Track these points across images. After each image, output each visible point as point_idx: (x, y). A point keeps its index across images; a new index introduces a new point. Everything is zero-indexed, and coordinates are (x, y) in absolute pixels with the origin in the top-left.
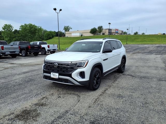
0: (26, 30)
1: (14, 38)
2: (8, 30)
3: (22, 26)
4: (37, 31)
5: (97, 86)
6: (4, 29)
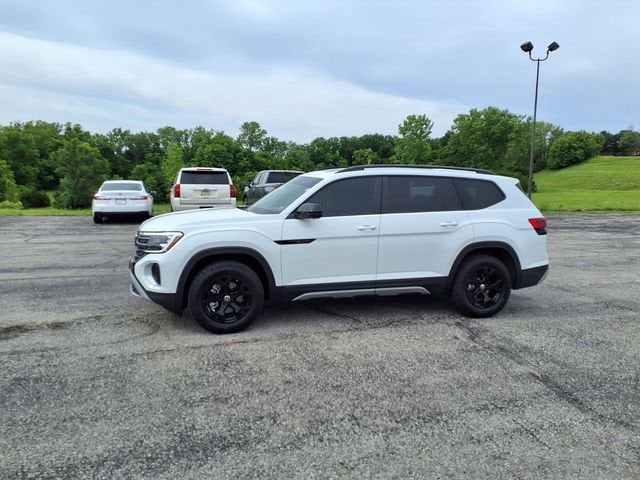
0: (473, 132)
2: (416, 134)
3: (461, 118)
4: (513, 135)
5: (233, 322)
6: (403, 131)
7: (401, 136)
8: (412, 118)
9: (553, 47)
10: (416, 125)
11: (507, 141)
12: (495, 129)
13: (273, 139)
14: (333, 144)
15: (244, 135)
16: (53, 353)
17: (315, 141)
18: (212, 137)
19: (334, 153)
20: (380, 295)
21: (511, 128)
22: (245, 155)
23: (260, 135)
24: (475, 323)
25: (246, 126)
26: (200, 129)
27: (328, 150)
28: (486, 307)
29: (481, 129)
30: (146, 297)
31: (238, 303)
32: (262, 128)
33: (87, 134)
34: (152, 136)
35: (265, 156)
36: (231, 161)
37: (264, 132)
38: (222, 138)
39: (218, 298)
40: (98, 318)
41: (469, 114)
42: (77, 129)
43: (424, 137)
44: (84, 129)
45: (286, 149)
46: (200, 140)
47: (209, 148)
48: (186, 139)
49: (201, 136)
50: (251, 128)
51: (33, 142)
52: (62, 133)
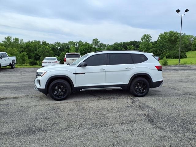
0: (165, 39)
1: (151, 48)
2: (146, 40)
3: (161, 35)
4: (179, 40)
5: (61, 97)
6: (142, 39)
7: (142, 41)
8: (145, 35)
9: (187, 10)
10: (147, 38)
11: (177, 41)
12: (172, 38)
13: (102, 44)
14: (120, 44)
15: (93, 43)
16: (10, 105)
17: (115, 44)
18: (84, 44)
19: (121, 47)
20: (107, 89)
21: (178, 38)
22: (93, 49)
23: (98, 43)
24: (136, 99)
25: (94, 40)
26: (80, 41)
27: (119, 46)
28: (141, 94)
29: (168, 38)
30: (37, 90)
31: (63, 92)
32: (98, 40)
33: (48, 44)
34: (67, 44)
35: (99, 49)
36: (89, 51)
37: (99, 41)
38: (87, 44)
39: (57, 90)
40: (27, 96)
41: (164, 33)
42: (45, 42)
43: (149, 41)
44: (47, 42)
45: (106, 46)
46: (80, 45)
47: (83, 47)
48: (76, 44)
49: (81, 43)
50: (95, 41)
51: (33, 46)
52: (41, 44)
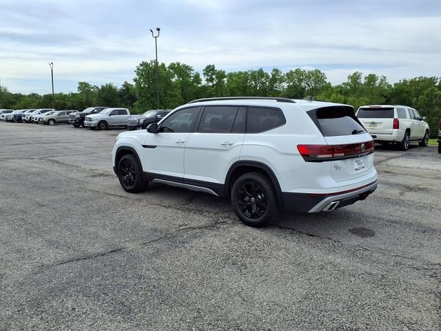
39: (127, 173)
51: (413, 92)
52: (437, 84)
